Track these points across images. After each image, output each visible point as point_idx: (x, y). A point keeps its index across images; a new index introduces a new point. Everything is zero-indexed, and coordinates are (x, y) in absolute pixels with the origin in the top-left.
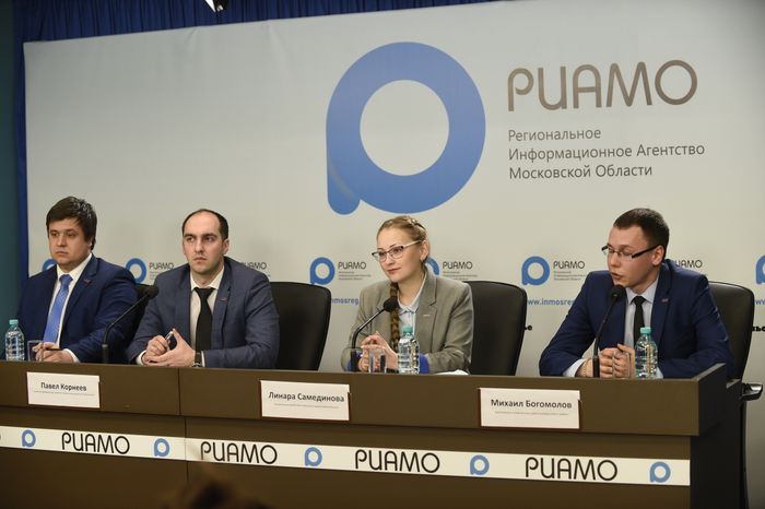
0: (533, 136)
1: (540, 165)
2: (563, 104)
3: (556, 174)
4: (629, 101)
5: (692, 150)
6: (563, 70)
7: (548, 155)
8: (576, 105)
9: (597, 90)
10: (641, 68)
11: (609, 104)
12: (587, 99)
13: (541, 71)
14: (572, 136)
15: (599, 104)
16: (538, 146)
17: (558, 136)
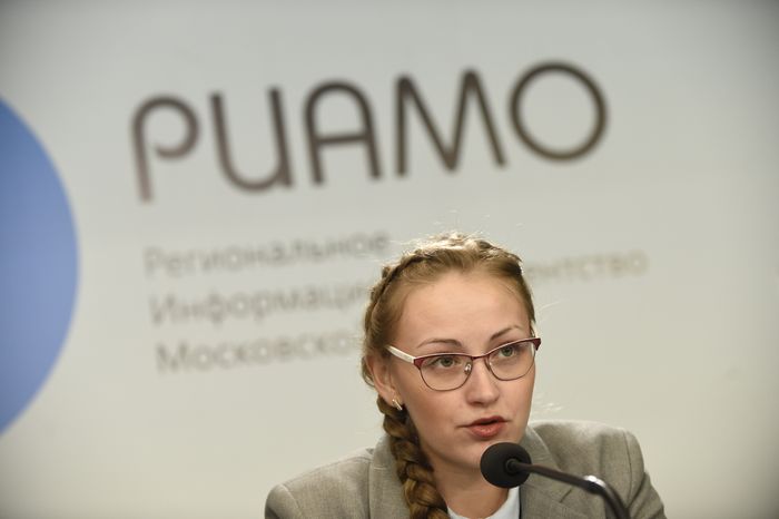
0: (212, 261)
1: (239, 330)
2: (283, 175)
3: (284, 349)
4: (450, 158)
5: (618, 265)
6: (275, 97)
7: (258, 306)
8: (318, 175)
9: (367, 137)
10: (471, 82)
11: (402, 167)
12: (345, 162)
13: (217, 102)
14: (316, 253)
15: (375, 170)
16: (229, 284)
17: (279, 256)
